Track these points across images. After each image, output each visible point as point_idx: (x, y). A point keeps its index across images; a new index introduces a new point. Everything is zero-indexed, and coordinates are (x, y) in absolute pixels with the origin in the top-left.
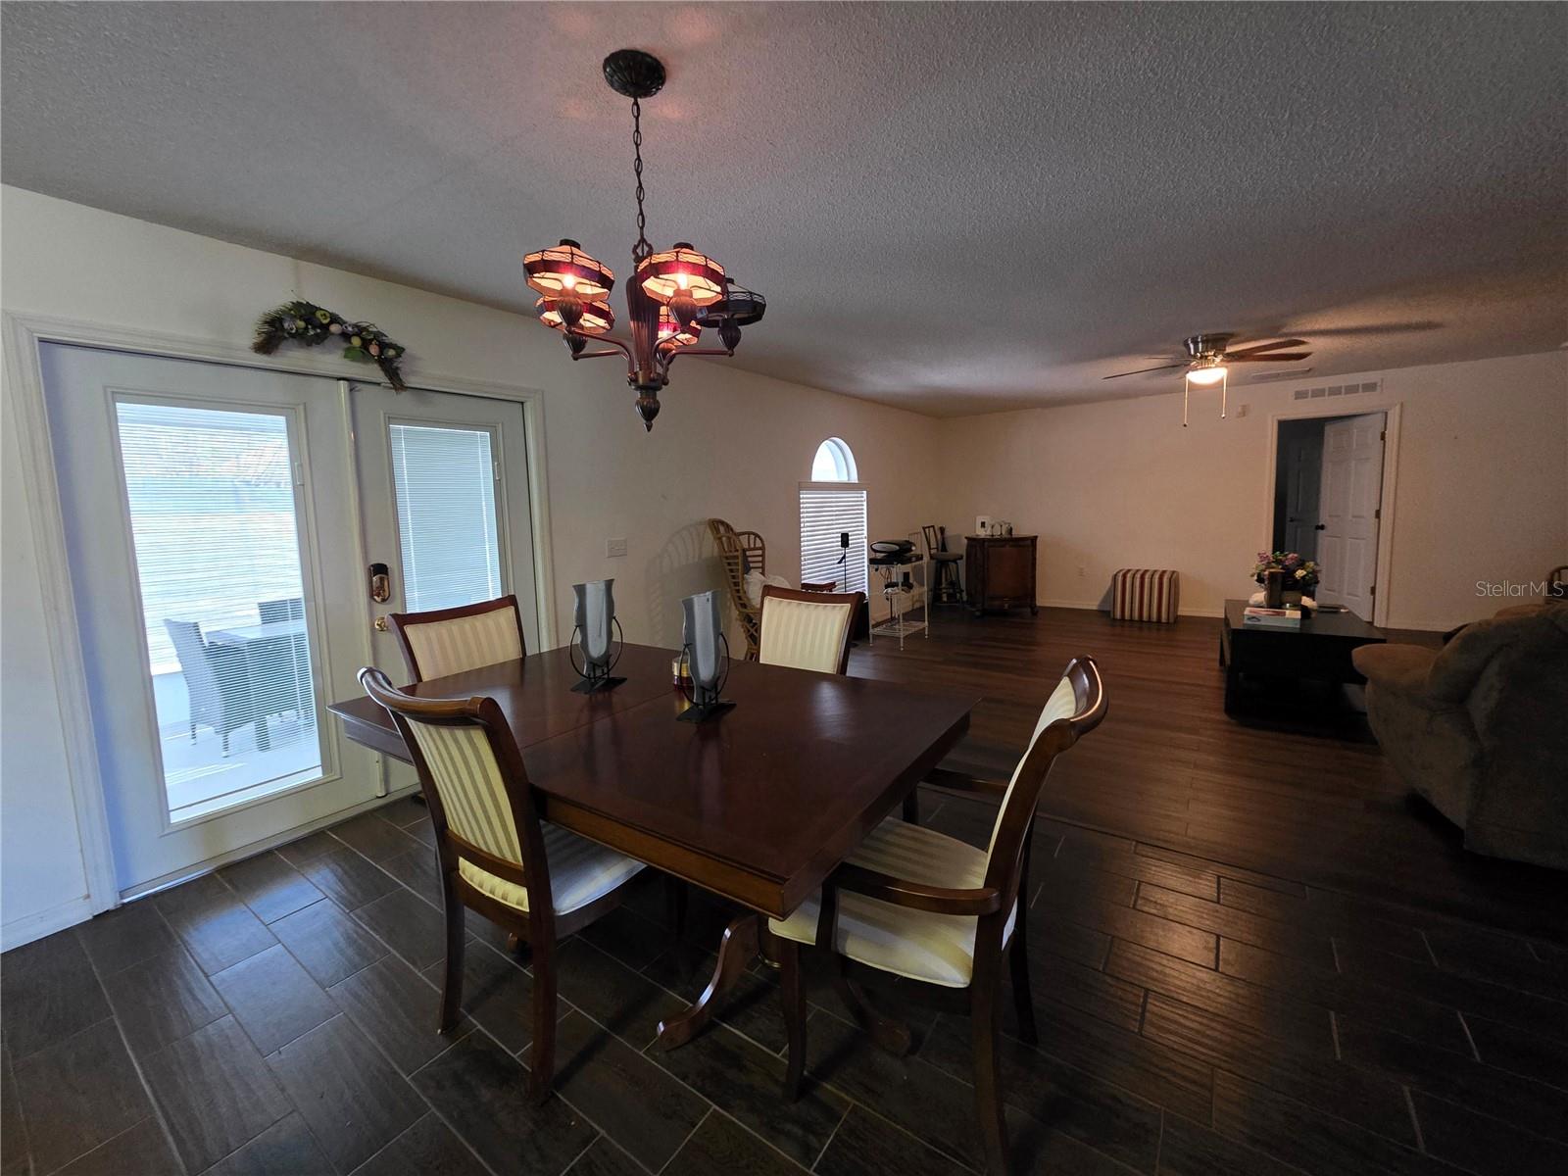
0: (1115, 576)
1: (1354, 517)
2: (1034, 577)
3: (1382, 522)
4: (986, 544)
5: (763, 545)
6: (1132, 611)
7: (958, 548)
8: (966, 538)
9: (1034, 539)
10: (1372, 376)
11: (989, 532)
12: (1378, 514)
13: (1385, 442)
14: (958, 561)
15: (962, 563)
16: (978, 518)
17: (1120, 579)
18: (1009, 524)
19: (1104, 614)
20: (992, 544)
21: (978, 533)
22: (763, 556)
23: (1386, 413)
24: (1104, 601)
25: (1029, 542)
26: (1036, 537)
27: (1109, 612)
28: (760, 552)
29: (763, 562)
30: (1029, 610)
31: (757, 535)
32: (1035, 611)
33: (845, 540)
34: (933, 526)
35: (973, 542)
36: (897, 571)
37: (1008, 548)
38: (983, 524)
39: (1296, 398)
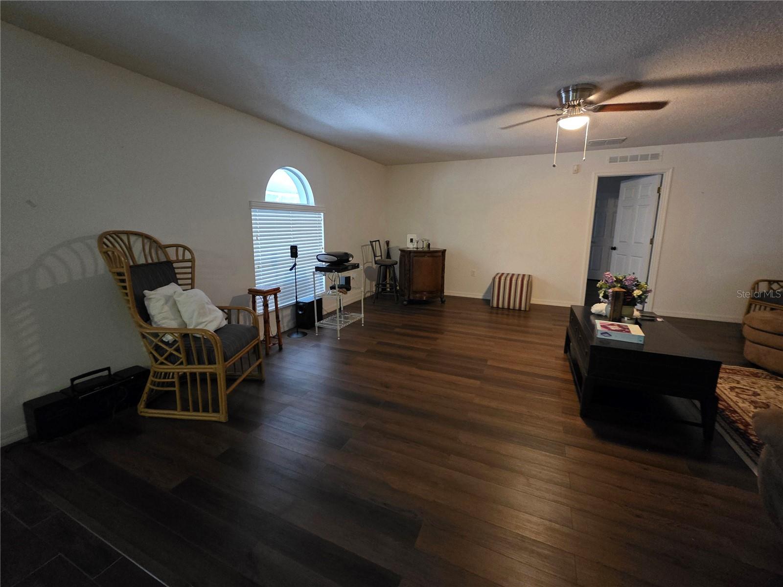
0: (494, 279)
1: (635, 243)
2: (443, 277)
3: (654, 246)
4: (412, 254)
5: (193, 257)
6: (503, 303)
7: (396, 257)
8: (400, 250)
9: (445, 251)
10: (657, 149)
11: (415, 246)
12: (652, 242)
13: (660, 194)
14: (395, 266)
15: (397, 267)
16: (408, 235)
17: (497, 280)
18: (428, 240)
19: (486, 302)
20: (416, 254)
21: (408, 246)
22: (192, 267)
23: (662, 175)
24: (487, 292)
25: (440, 254)
26: (445, 250)
27: (490, 300)
28: (189, 264)
29: (192, 273)
30: (440, 299)
31: (185, 248)
32: (443, 299)
33: (294, 252)
34: (379, 241)
35: (405, 253)
36: (339, 277)
37: (426, 258)
38: (412, 240)
39: (610, 162)
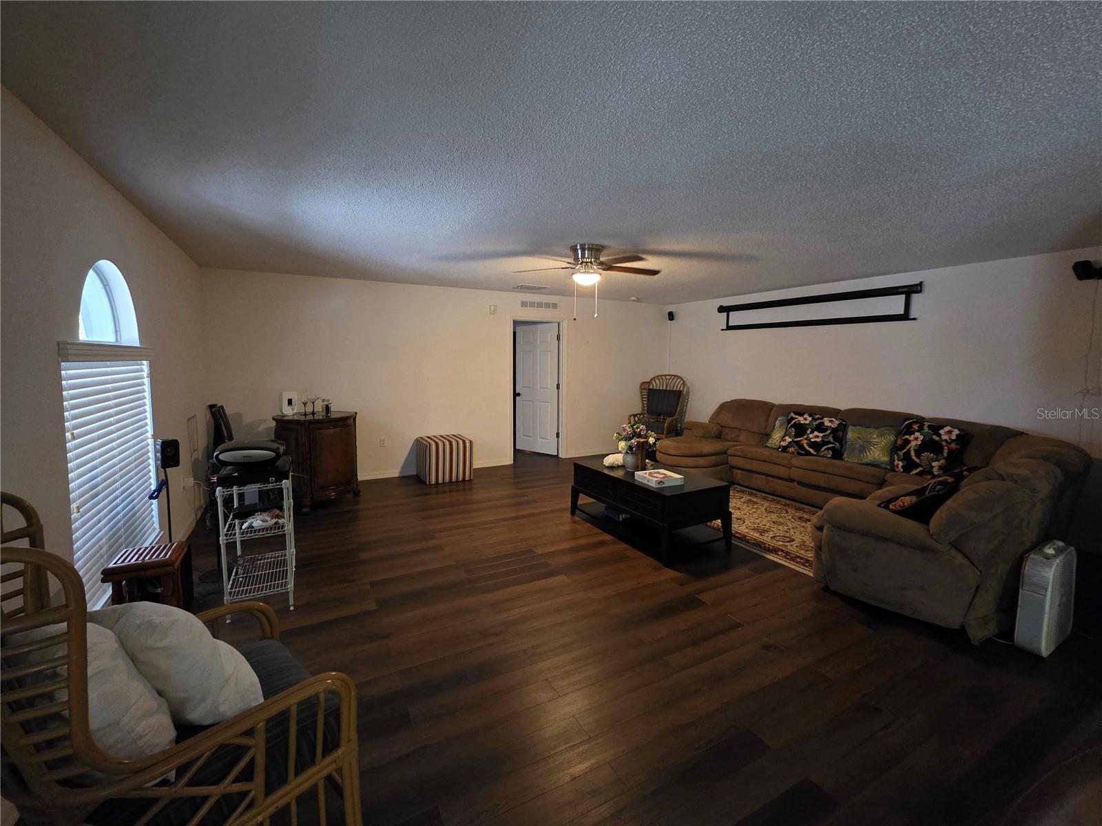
0: (415, 444)
1: (541, 388)
2: (356, 456)
3: (560, 391)
6: (443, 475)
9: (353, 418)
11: (299, 411)
12: (558, 387)
13: (559, 341)
16: (284, 394)
17: (433, 447)
21: (286, 412)
23: (559, 324)
24: (406, 466)
25: (348, 423)
26: (355, 415)
32: (357, 490)
35: (283, 423)
37: (333, 429)
38: (290, 402)
39: (522, 306)
